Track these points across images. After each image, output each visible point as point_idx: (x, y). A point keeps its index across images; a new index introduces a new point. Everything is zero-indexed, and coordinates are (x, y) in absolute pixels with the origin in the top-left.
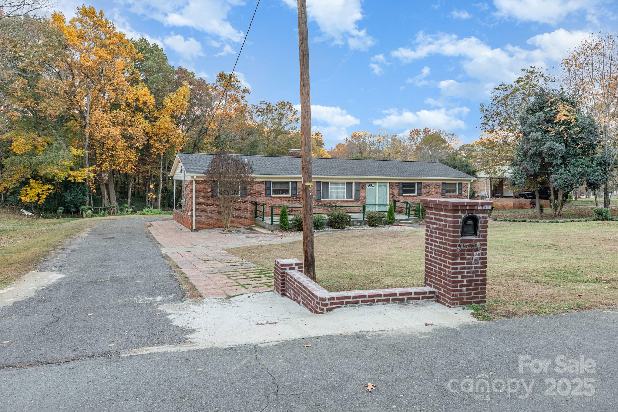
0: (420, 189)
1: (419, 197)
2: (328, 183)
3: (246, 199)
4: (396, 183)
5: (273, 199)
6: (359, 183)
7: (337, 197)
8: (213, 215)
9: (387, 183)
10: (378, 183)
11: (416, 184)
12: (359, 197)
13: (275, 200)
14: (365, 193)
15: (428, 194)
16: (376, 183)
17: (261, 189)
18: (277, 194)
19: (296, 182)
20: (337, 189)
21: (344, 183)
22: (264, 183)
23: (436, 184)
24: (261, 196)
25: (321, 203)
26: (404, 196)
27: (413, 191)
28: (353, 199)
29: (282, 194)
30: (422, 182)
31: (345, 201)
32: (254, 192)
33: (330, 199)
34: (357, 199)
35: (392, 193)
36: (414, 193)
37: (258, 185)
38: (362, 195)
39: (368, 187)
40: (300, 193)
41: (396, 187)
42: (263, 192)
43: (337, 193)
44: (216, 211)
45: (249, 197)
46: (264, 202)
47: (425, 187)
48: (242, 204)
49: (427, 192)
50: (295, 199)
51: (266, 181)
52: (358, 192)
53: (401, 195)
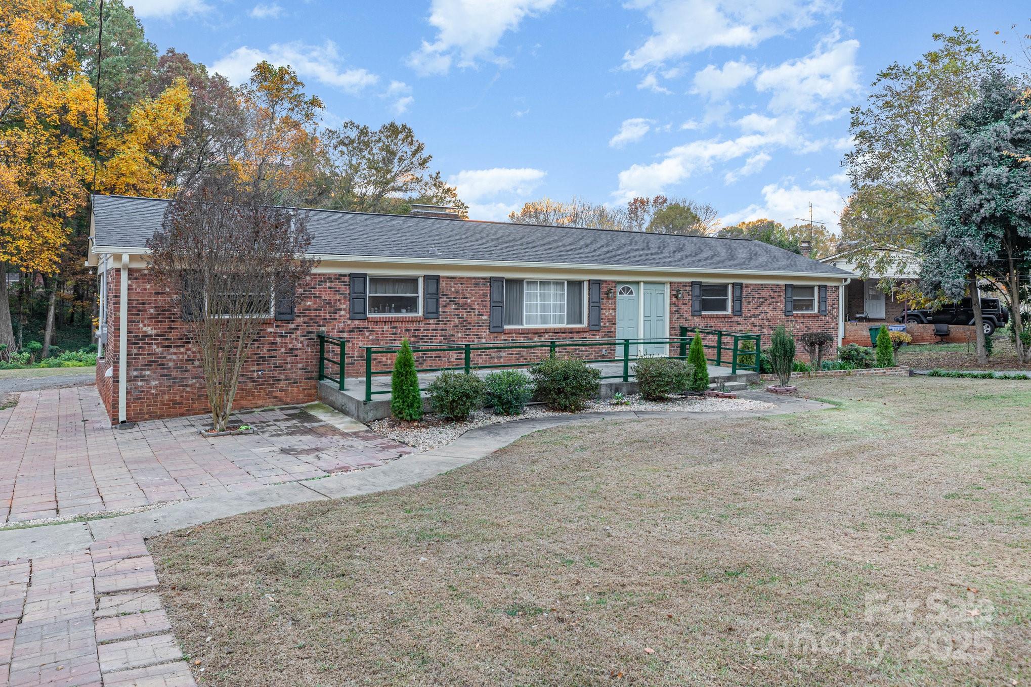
0: (738, 299)
1: (736, 319)
2: (520, 282)
3: (292, 326)
4: (684, 284)
5: (371, 326)
6: (599, 283)
7: (544, 320)
8: (186, 374)
9: (663, 283)
10: (645, 283)
11: (730, 288)
12: (600, 319)
13: (377, 328)
14: (614, 309)
15: (757, 312)
16: (638, 283)
17: (338, 297)
18: (384, 311)
19: (437, 278)
20: (543, 297)
21: (559, 283)
22: (347, 279)
23: (772, 288)
24: (337, 316)
25: (503, 337)
26: (704, 317)
27: (722, 306)
28: (585, 324)
29: (398, 310)
30: (745, 281)
31: (564, 331)
32: (316, 306)
33: (526, 326)
34: (594, 327)
35: (675, 311)
36: (724, 309)
37: (328, 284)
38: (606, 313)
39: (621, 293)
40: (447, 309)
41: (685, 295)
42: (344, 306)
43: (544, 308)
44: (197, 363)
45: (300, 320)
46: (345, 335)
47: (749, 295)
48: (278, 340)
49: (755, 306)
50: (433, 327)
51: (350, 275)
52: (595, 306)
53: (696, 313)
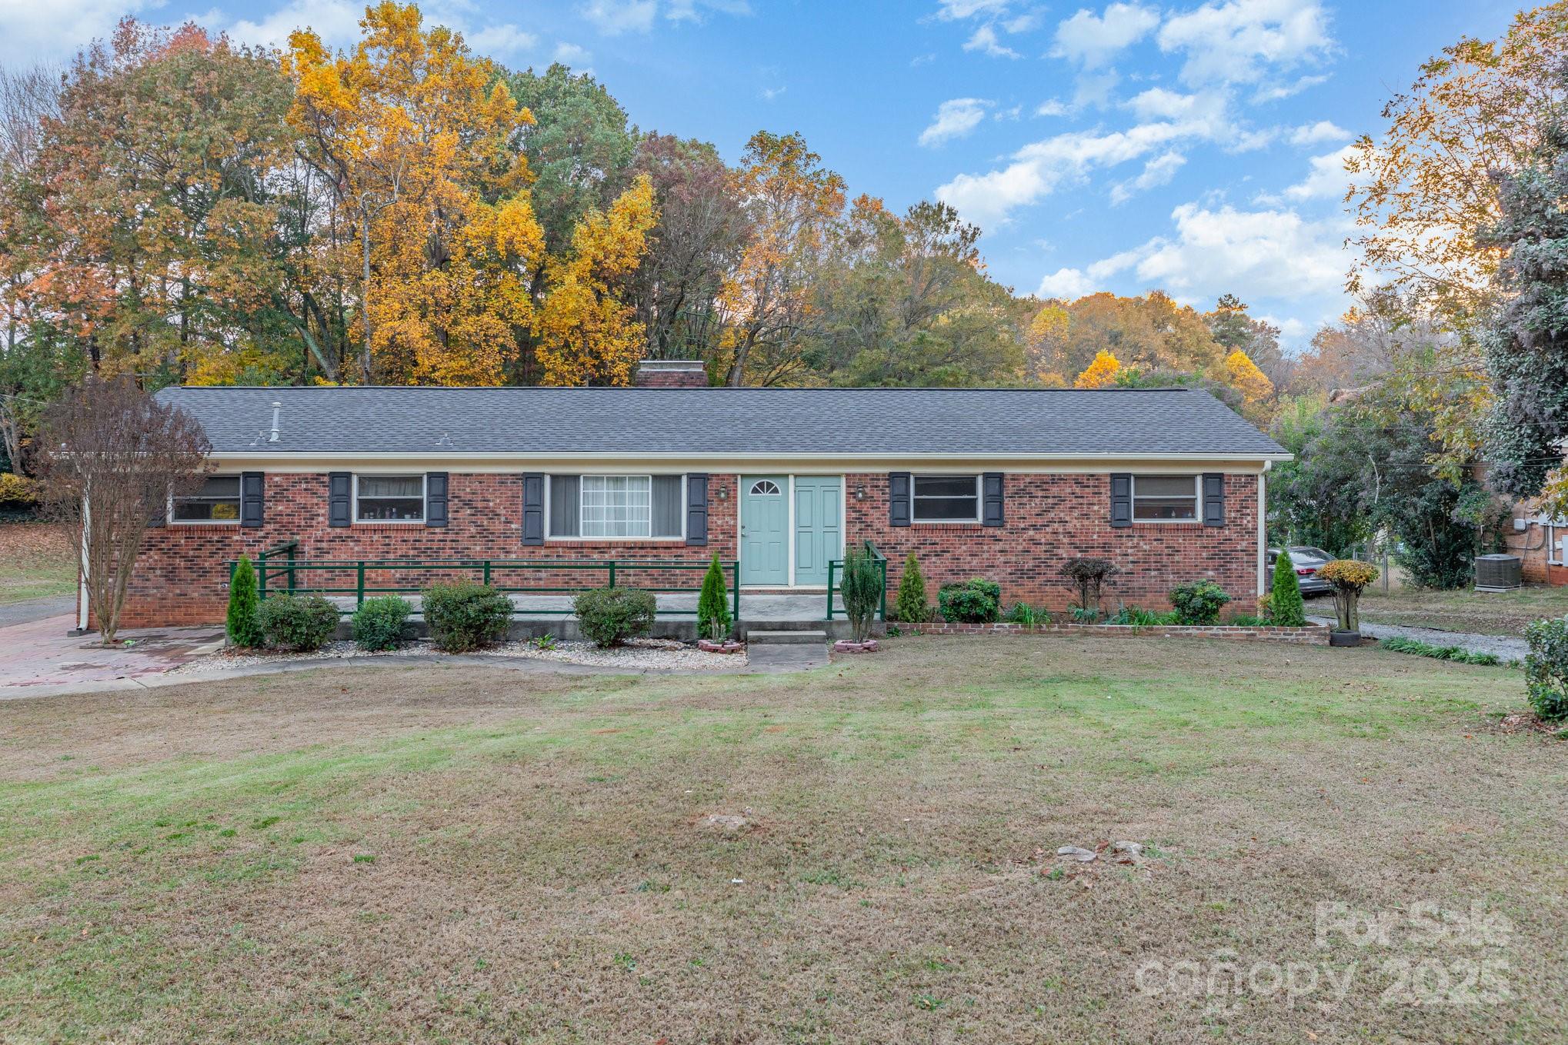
0: (996, 500)
1: (991, 531)
2: (576, 478)
3: (261, 534)
4: (876, 477)
5: (356, 535)
6: (705, 477)
7: (620, 529)
8: (148, 584)
9: (838, 476)
10: (796, 476)
11: (980, 481)
12: (706, 530)
13: (365, 538)
14: (734, 516)
15: (1040, 521)
16: (787, 476)
17: (315, 501)
18: (383, 517)
19: (445, 476)
20: (619, 498)
21: (643, 478)
22: (326, 479)
23: (1078, 480)
24: (314, 523)
25: (543, 552)
26: (917, 529)
27: (969, 510)
28: (683, 538)
29: (401, 516)
30: (1008, 471)
31: (642, 546)
32: (289, 511)
33: (582, 538)
34: (698, 540)
35: (858, 517)
36: (973, 514)
37: (304, 486)
38: (716, 521)
39: (755, 491)
40: (459, 515)
41: (877, 494)
42: (322, 511)
43: (619, 514)
44: (158, 572)
45: (270, 527)
46: (324, 545)
47: (1019, 493)
48: (246, 549)
49: (1037, 511)
50: (441, 537)
51: (331, 474)
52: (699, 511)
53: (899, 522)
